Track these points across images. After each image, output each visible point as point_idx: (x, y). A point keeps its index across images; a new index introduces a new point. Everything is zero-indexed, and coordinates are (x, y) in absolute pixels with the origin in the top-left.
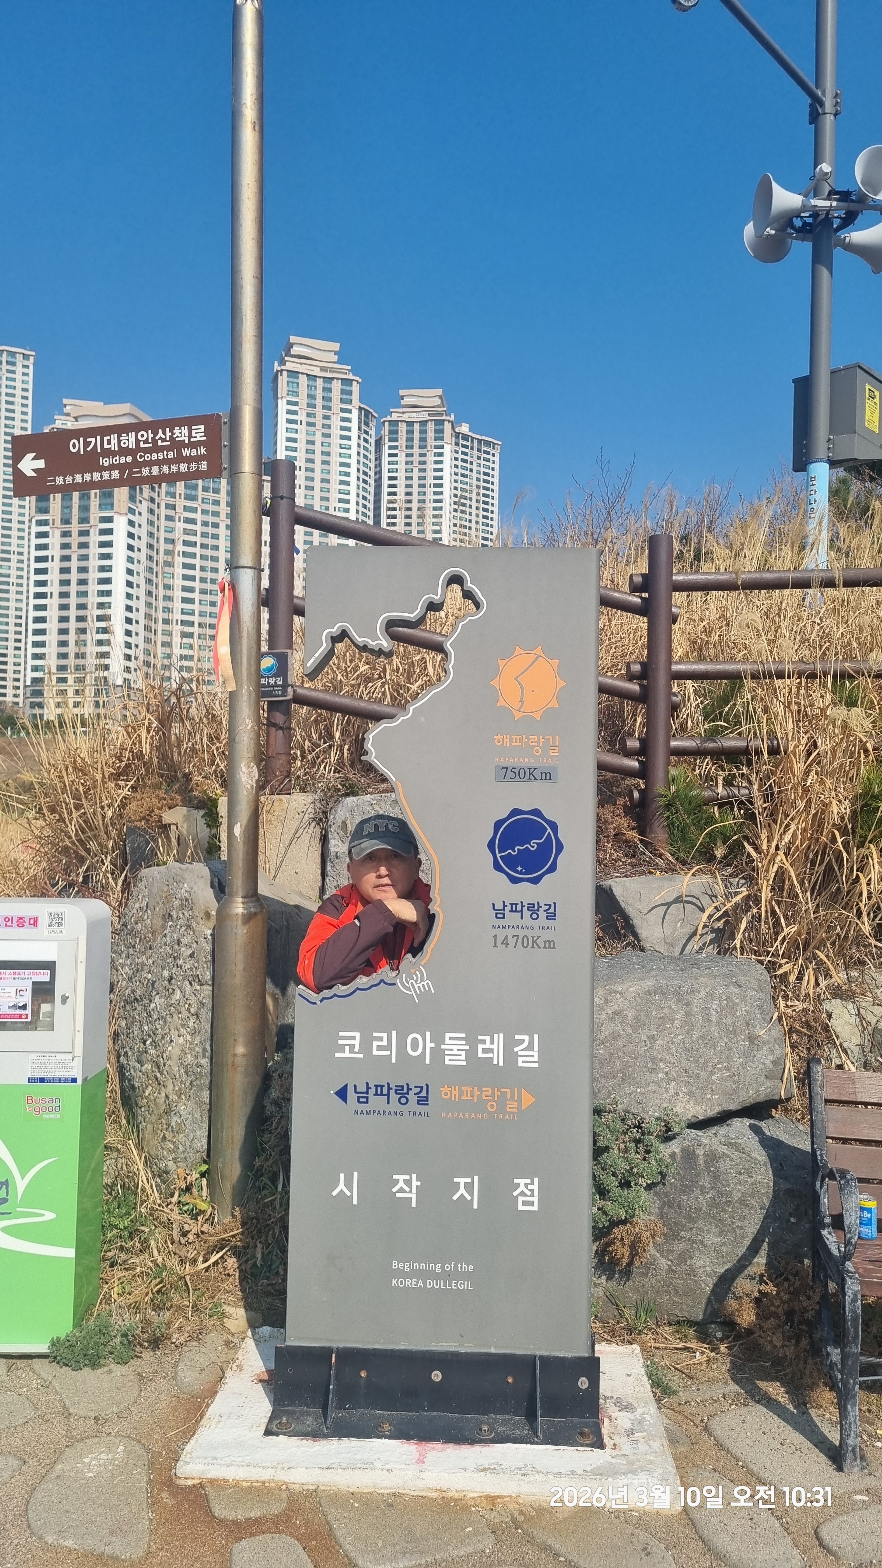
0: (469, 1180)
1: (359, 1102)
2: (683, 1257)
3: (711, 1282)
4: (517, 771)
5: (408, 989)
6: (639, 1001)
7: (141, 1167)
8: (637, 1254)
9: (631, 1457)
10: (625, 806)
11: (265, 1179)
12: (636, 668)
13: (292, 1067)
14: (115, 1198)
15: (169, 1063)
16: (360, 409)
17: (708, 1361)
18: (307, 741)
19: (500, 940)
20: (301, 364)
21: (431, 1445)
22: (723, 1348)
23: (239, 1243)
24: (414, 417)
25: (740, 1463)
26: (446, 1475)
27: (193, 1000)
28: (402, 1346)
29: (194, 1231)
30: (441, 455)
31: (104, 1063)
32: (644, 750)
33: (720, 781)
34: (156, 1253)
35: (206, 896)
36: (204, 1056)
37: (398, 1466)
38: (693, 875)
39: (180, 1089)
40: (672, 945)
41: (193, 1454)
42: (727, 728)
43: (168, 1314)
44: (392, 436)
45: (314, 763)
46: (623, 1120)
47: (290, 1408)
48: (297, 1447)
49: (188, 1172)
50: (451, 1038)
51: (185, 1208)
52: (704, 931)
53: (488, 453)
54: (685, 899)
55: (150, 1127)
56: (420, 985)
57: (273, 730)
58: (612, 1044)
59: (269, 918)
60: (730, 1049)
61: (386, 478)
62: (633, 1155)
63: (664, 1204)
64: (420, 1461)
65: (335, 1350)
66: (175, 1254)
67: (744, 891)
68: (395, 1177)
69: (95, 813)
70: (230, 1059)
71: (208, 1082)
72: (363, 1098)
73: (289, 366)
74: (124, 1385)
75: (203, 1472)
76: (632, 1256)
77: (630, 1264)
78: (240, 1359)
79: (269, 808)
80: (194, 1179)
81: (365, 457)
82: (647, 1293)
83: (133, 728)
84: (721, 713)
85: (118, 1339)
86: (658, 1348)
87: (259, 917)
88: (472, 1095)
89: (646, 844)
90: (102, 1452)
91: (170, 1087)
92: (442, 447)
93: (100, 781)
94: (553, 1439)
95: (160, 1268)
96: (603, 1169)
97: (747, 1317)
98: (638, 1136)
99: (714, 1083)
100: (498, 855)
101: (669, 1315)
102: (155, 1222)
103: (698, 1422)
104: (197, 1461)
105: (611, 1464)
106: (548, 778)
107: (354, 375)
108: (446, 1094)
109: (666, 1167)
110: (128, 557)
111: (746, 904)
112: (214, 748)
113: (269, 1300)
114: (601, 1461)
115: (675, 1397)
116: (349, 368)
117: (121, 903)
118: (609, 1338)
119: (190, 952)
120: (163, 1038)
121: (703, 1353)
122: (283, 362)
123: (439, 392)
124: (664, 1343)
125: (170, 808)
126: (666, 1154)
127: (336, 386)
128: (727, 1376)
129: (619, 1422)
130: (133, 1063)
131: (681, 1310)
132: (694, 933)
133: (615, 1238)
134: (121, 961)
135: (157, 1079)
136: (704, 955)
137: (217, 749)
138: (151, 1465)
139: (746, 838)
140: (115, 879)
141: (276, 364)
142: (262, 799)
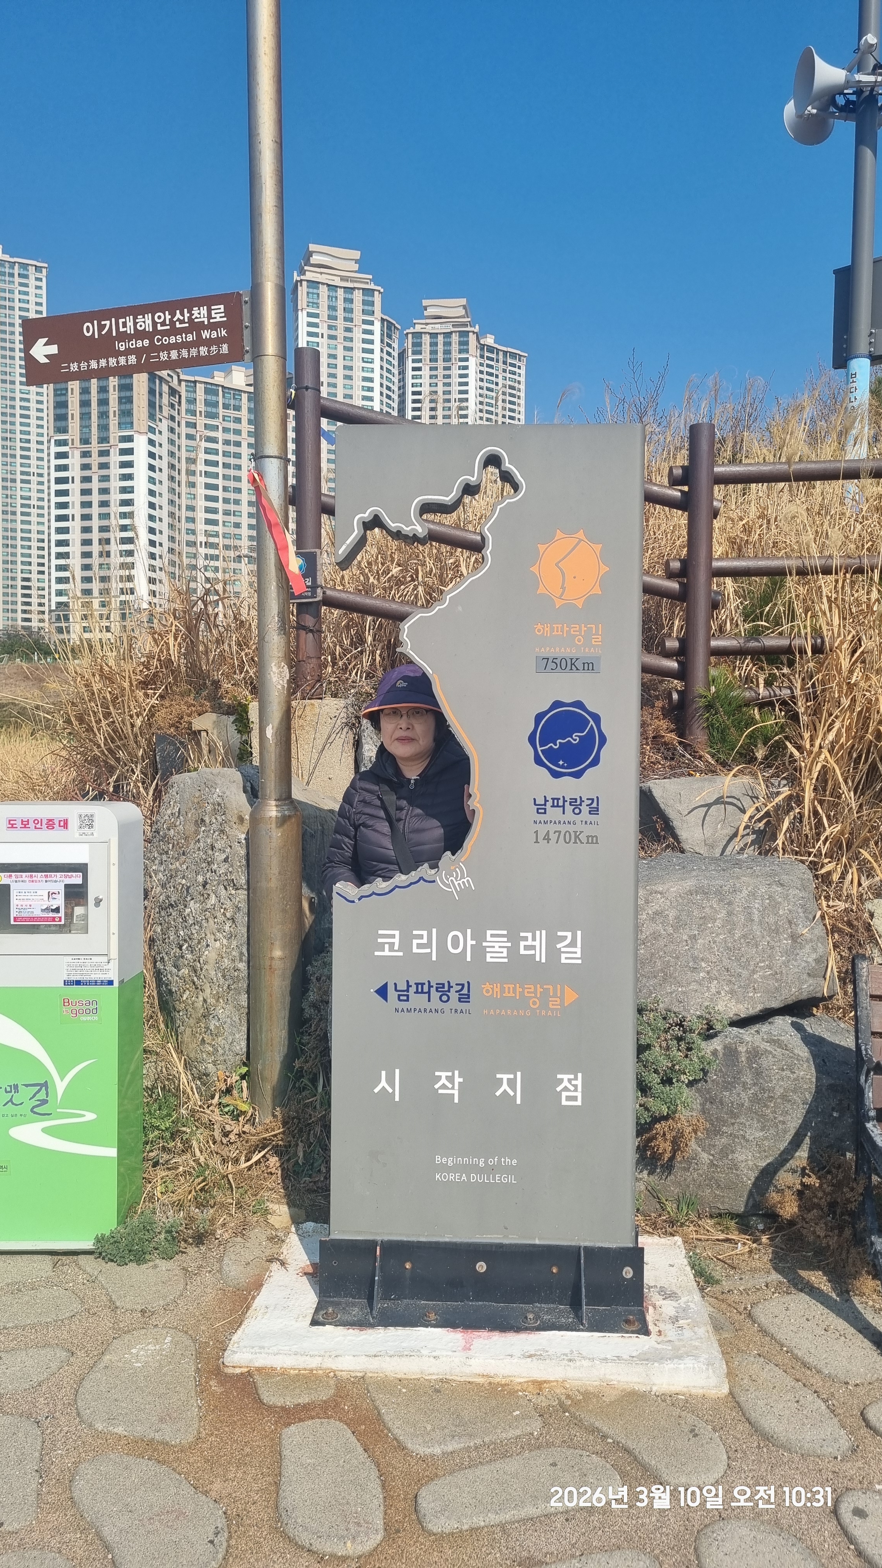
0: (512, 1076)
1: (399, 1000)
2: (725, 1152)
3: (753, 1175)
4: (558, 661)
5: (448, 886)
6: (681, 901)
7: (181, 1069)
8: (679, 1149)
9: (677, 1343)
10: (663, 708)
11: (305, 1081)
12: (676, 565)
13: (330, 970)
14: (156, 1100)
15: (206, 967)
16: (383, 320)
17: (750, 1252)
18: (338, 647)
19: (541, 836)
20: (321, 273)
21: (476, 1333)
22: (764, 1239)
23: (280, 1143)
24: (438, 328)
25: (785, 1349)
26: (493, 1361)
27: (228, 904)
28: (447, 1239)
29: (236, 1131)
30: (466, 368)
31: (139, 966)
32: (683, 652)
33: (761, 681)
34: (198, 1153)
35: (239, 800)
36: (241, 960)
37: (445, 1353)
38: (734, 776)
39: (218, 993)
40: (712, 847)
41: (241, 1344)
42: (768, 628)
43: (212, 1211)
44: (415, 349)
45: (345, 669)
46: (665, 1018)
47: (336, 1299)
48: (344, 1336)
49: (227, 1074)
50: (492, 936)
51: (226, 1110)
52: (745, 833)
53: (514, 365)
54: (726, 800)
55: (188, 1031)
56: (461, 882)
57: (303, 633)
58: (653, 945)
59: (304, 823)
60: (772, 948)
61: (410, 393)
62: (674, 1052)
63: (706, 1100)
64: (467, 1348)
65: (379, 1242)
66: (217, 1153)
67: (786, 791)
68: (437, 1074)
69: (123, 722)
70: (268, 963)
71: (245, 985)
72: (403, 996)
73: (309, 276)
74: (170, 1280)
75: (251, 1361)
76: (674, 1152)
77: (672, 1159)
78: (285, 1253)
79: (300, 713)
80: (234, 1081)
81: (388, 371)
82: (689, 1187)
83: (160, 635)
84: (761, 613)
85: (163, 1236)
86: (700, 1240)
87: (293, 820)
88: (514, 992)
89: (685, 746)
90: (149, 1343)
91: (208, 991)
92: (467, 360)
93: (127, 688)
94: (599, 1326)
95: (202, 1168)
96: (645, 1066)
97: (789, 1209)
98: (680, 1034)
99: (756, 981)
100: (539, 749)
101: (710, 1208)
102: (196, 1123)
103: (741, 1310)
104: (244, 1350)
105: (657, 1349)
106: (591, 668)
107: (375, 284)
108: (487, 991)
109: (709, 1063)
110: (150, 477)
111: (788, 805)
112: (243, 654)
113: (312, 1196)
114: (647, 1347)
115: (718, 1286)
116: (371, 277)
117: (152, 811)
118: (651, 1230)
119: (224, 856)
120: (199, 943)
121: (744, 1244)
122: (302, 272)
123: (463, 301)
124: (706, 1235)
125: (199, 715)
126: (708, 1051)
127: (358, 296)
128: (769, 1266)
129: (663, 1309)
130: (170, 968)
131: (723, 1203)
132: (735, 835)
133: (657, 1134)
134: (154, 867)
135: (194, 983)
136: (745, 856)
137: (246, 655)
138: (199, 1355)
139: (787, 738)
140: (146, 789)
141: (295, 274)
142: (294, 703)
